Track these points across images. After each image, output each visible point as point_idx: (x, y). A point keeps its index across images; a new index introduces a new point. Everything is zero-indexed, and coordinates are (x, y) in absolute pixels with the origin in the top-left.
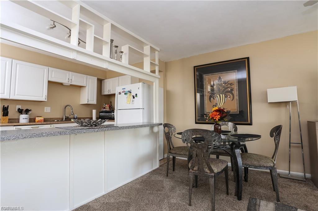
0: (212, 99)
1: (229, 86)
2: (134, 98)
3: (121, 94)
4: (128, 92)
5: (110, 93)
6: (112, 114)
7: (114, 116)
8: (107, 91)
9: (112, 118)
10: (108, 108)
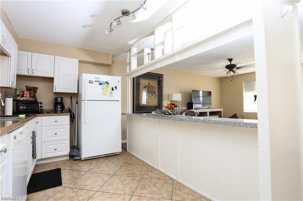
1: (154, 89)
2: (113, 89)
3: (93, 83)
4: (105, 83)
5: (32, 75)
6: (40, 105)
7: (42, 108)
8: (25, 70)
9: (40, 111)
10: (28, 96)
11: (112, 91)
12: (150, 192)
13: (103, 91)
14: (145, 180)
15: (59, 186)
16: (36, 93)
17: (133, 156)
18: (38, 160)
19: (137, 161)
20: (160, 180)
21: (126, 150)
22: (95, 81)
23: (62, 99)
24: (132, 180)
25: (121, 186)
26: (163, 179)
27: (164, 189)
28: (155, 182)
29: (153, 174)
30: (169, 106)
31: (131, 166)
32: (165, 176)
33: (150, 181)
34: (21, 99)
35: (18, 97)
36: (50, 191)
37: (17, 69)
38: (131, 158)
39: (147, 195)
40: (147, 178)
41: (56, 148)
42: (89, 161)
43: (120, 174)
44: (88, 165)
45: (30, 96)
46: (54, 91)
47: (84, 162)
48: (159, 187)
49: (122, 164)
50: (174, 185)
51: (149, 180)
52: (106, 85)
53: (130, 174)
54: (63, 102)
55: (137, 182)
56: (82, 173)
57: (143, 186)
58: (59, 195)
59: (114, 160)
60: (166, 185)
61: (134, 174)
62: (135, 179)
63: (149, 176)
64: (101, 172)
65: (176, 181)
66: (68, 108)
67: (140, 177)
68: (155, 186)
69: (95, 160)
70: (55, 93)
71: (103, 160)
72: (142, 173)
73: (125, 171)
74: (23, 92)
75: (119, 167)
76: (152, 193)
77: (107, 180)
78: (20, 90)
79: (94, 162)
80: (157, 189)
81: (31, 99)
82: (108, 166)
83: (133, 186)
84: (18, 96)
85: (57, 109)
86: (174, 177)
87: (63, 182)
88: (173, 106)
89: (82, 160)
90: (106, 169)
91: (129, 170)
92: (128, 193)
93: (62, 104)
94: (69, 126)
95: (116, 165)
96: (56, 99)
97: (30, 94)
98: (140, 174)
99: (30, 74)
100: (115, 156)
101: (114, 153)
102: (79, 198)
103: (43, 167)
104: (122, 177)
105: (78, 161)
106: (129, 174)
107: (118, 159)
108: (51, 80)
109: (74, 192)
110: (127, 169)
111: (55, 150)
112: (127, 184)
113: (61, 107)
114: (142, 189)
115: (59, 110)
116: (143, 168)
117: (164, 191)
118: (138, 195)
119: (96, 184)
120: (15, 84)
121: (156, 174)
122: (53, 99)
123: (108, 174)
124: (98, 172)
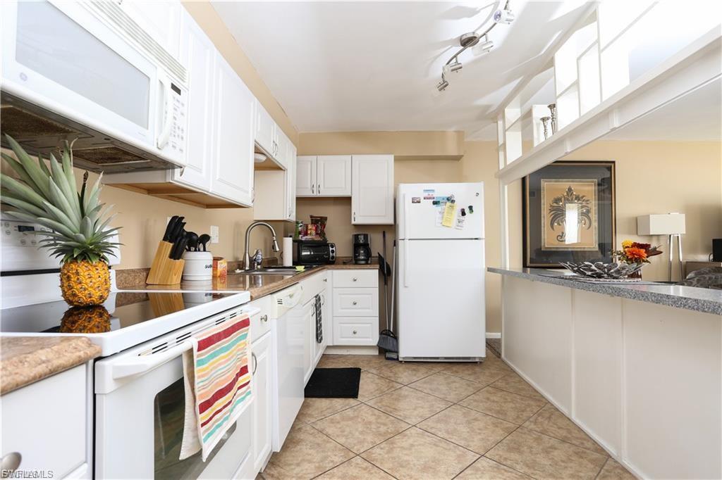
0: (556, 224)
1: (584, 204)
2: (463, 214)
3: (419, 202)
4: (445, 200)
5: (318, 195)
6: (331, 249)
7: (334, 254)
8: (307, 188)
9: (331, 260)
10: (314, 232)
11: (462, 218)
12: (528, 462)
13: (443, 217)
14: (525, 433)
15: (353, 398)
16: (324, 227)
17: (514, 372)
18: (328, 347)
19: (520, 387)
20: (567, 445)
21: (499, 355)
22: (425, 198)
23: (366, 236)
24: (494, 424)
25: (463, 429)
26: (577, 443)
27: (569, 469)
28: (550, 445)
29: (551, 424)
30: (629, 252)
31: (500, 394)
32: (585, 439)
33: (538, 440)
34: (304, 239)
35: (300, 236)
36: (338, 403)
37: (297, 188)
38: (506, 377)
39: (518, 467)
40: (531, 431)
41: (356, 330)
42: (414, 367)
43: (469, 405)
44: (410, 372)
45: (317, 234)
46: (353, 222)
47: (404, 366)
48: (556, 459)
49: (480, 385)
50: (605, 468)
51: (534, 436)
52: (449, 204)
53: (493, 411)
54: (369, 243)
55: (502, 432)
56: (395, 385)
57: (515, 443)
58: (350, 413)
59: (465, 373)
60: (581, 460)
61: (502, 414)
62: (501, 423)
63: (539, 426)
64: (430, 392)
65: (616, 462)
66: (378, 255)
67: (514, 422)
68: (548, 453)
69: (425, 365)
70: (356, 226)
71: (443, 368)
72: (522, 415)
73: (482, 402)
74: (307, 226)
75: (472, 390)
76: (532, 465)
77: (438, 410)
78: (302, 223)
79: (423, 369)
80: (550, 463)
81: (318, 239)
82: (448, 384)
83: (491, 436)
84: (300, 233)
85: (359, 256)
86: (611, 449)
87: (360, 393)
88: (643, 251)
89: (401, 362)
90: (444, 388)
91: (494, 401)
92: (476, 447)
93: (366, 246)
94: (377, 290)
95: (467, 384)
96: (356, 237)
97: (316, 230)
98: (518, 417)
99: (316, 194)
100: (470, 365)
101: (469, 358)
102: (380, 427)
103: (336, 361)
104: (473, 413)
105: (393, 362)
106: (490, 410)
107: (475, 373)
108: (347, 200)
109: (375, 415)
110: (488, 399)
111: (355, 333)
112: (479, 429)
113: (364, 252)
114: (510, 449)
115: (363, 257)
116: (529, 405)
117: (569, 472)
118: (496, 458)
119: (416, 413)
120: (294, 214)
121: (559, 428)
122: (351, 237)
123: (443, 399)
124: (425, 391)
